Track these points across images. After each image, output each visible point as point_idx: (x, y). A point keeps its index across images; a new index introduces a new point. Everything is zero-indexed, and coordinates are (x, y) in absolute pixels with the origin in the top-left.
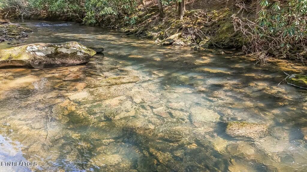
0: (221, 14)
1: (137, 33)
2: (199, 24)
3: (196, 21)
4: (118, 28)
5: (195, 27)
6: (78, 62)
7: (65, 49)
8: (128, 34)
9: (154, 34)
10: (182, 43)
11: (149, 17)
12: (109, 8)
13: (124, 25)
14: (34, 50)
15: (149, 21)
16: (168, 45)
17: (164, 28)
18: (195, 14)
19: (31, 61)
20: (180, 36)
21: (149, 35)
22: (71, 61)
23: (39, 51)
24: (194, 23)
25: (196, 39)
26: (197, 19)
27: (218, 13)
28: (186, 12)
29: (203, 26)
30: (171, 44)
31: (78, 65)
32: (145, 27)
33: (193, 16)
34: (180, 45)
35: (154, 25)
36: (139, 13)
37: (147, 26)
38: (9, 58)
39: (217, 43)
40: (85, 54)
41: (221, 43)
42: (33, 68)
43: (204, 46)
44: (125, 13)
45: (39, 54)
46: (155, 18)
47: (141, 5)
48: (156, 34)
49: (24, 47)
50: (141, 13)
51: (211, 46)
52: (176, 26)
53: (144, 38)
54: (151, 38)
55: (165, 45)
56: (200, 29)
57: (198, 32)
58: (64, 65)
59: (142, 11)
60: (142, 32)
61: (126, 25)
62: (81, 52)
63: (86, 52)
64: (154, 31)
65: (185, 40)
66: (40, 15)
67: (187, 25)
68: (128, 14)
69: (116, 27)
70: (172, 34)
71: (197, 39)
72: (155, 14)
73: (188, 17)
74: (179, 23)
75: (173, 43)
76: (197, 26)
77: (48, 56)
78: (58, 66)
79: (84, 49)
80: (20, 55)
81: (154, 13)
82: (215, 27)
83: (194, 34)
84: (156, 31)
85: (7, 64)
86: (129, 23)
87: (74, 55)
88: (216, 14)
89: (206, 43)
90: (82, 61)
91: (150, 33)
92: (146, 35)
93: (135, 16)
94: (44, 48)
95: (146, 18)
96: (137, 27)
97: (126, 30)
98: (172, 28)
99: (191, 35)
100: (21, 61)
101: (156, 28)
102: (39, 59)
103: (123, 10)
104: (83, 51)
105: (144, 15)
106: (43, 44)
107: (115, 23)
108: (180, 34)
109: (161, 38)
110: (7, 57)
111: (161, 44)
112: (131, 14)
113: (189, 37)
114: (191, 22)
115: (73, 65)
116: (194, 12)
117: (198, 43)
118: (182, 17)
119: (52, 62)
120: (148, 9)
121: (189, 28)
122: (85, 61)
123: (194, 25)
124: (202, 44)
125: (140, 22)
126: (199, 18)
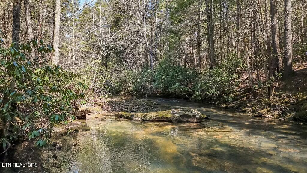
0: (305, 96)
1: (234, 108)
2: (287, 102)
3: (283, 101)
4: (218, 104)
5: (282, 104)
6: (196, 121)
7: (190, 113)
8: (226, 109)
9: (248, 109)
10: (270, 116)
11: (244, 96)
12: (213, 90)
13: (223, 102)
14: (174, 112)
15: (244, 100)
16: (257, 117)
17: (256, 105)
18: (283, 95)
19: (172, 118)
20: (269, 111)
21: (243, 109)
22: (192, 120)
23: (177, 113)
24: (281, 102)
25: (282, 114)
26: (285, 99)
27: (302, 95)
28: (275, 93)
29: (289, 104)
30: (260, 116)
31: (195, 123)
32: (240, 103)
33: (281, 97)
34: (268, 117)
35: (247, 103)
36: (236, 93)
37: (242, 103)
38: (162, 116)
39: (299, 117)
40: (201, 116)
41: (304, 117)
42: (173, 122)
43: (289, 119)
44: (224, 93)
45: (176, 115)
46: (249, 97)
47: (238, 87)
48: (249, 109)
49: (170, 111)
50: (238, 93)
51: (294, 119)
52: (265, 104)
53: (239, 112)
54: (245, 112)
55: (255, 116)
56: (287, 107)
57: (285, 108)
58: (188, 122)
59: (239, 91)
60: (238, 108)
61: (225, 102)
62: (198, 115)
63: (201, 115)
64: (248, 107)
65: (273, 114)
66: (157, 93)
67: (275, 103)
68: (226, 94)
69: (217, 104)
70: (263, 109)
71: (284, 113)
72: (250, 94)
73: (276, 97)
74: (268, 101)
75: (263, 116)
76: (284, 104)
77: (181, 116)
78: (185, 122)
79: (200, 114)
80: (167, 114)
81: (248, 93)
82: (299, 105)
83: (281, 110)
84: (250, 107)
85: (160, 119)
86: (227, 100)
87: (194, 116)
88: (301, 96)
89: (290, 117)
90: (198, 121)
91: (244, 108)
92: (241, 110)
93: (232, 96)
94: (179, 112)
95: (242, 97)
96: (234, 104)
97: (224, 106)
98: (262, 105)
99: (278, 110)
100: (167, 118)
101: (249, 105)
102: (176, 117)
103: (223, 91)
104: (199, 115)
105: (240, 95)
106: (179, 110)
107: (215, 101)
108: (268, 109)
109: (253, 111)
110: (161, 115)
111: (252, 116)
112: (229, 94)
113: (276, 112)
114: (279, 101)
115: (193, 122)
116: (282, 93)
117: (284, 117)
118: (271, 97)
119: (182, 120)
120: (243, 91)
121: (277, 105)
122: (200, 121)
123: (282, 103)
124: (287, 118)
125: (237, 100)
126: (286, 98)
